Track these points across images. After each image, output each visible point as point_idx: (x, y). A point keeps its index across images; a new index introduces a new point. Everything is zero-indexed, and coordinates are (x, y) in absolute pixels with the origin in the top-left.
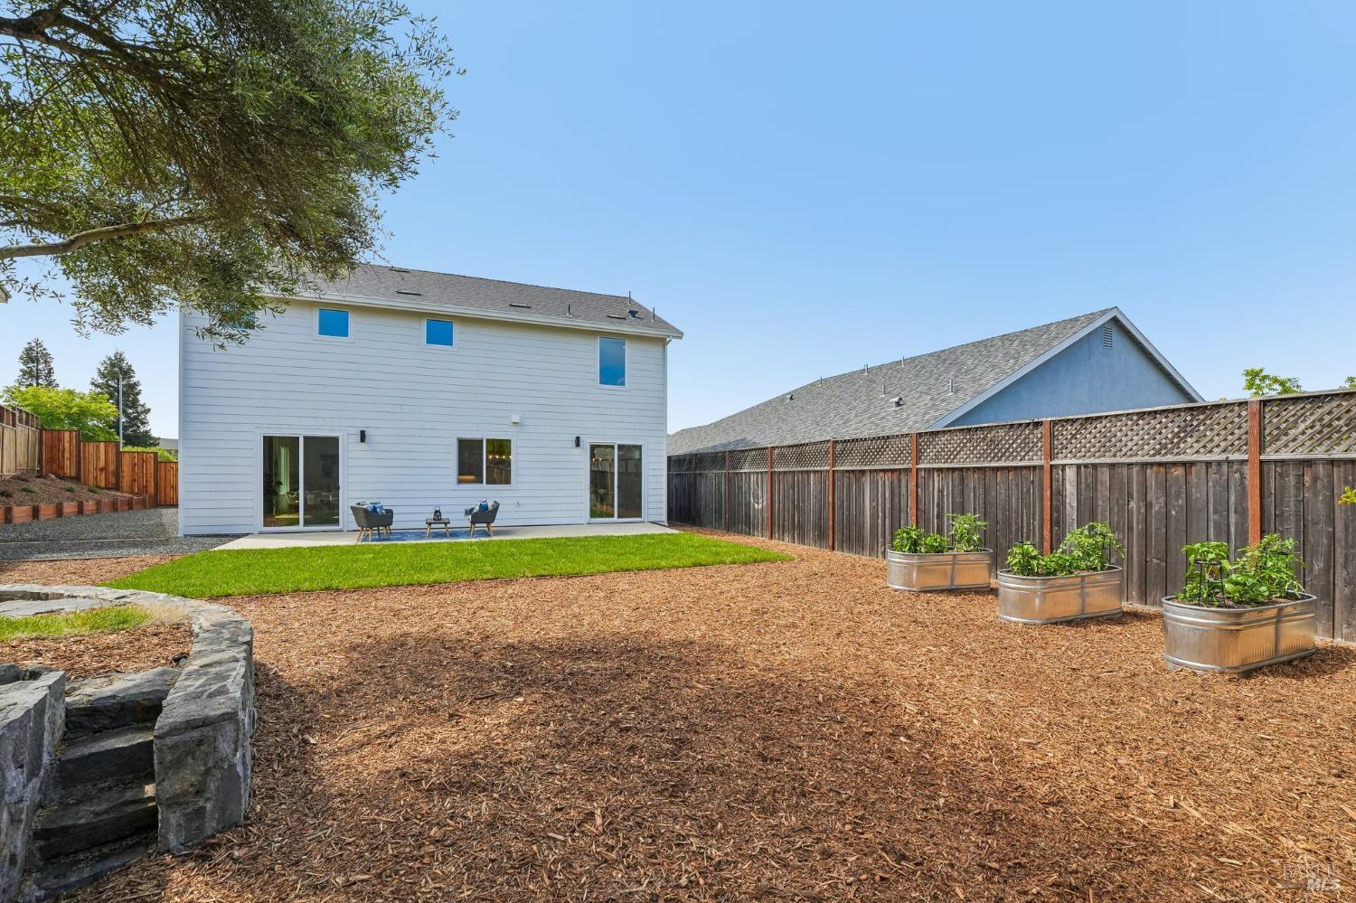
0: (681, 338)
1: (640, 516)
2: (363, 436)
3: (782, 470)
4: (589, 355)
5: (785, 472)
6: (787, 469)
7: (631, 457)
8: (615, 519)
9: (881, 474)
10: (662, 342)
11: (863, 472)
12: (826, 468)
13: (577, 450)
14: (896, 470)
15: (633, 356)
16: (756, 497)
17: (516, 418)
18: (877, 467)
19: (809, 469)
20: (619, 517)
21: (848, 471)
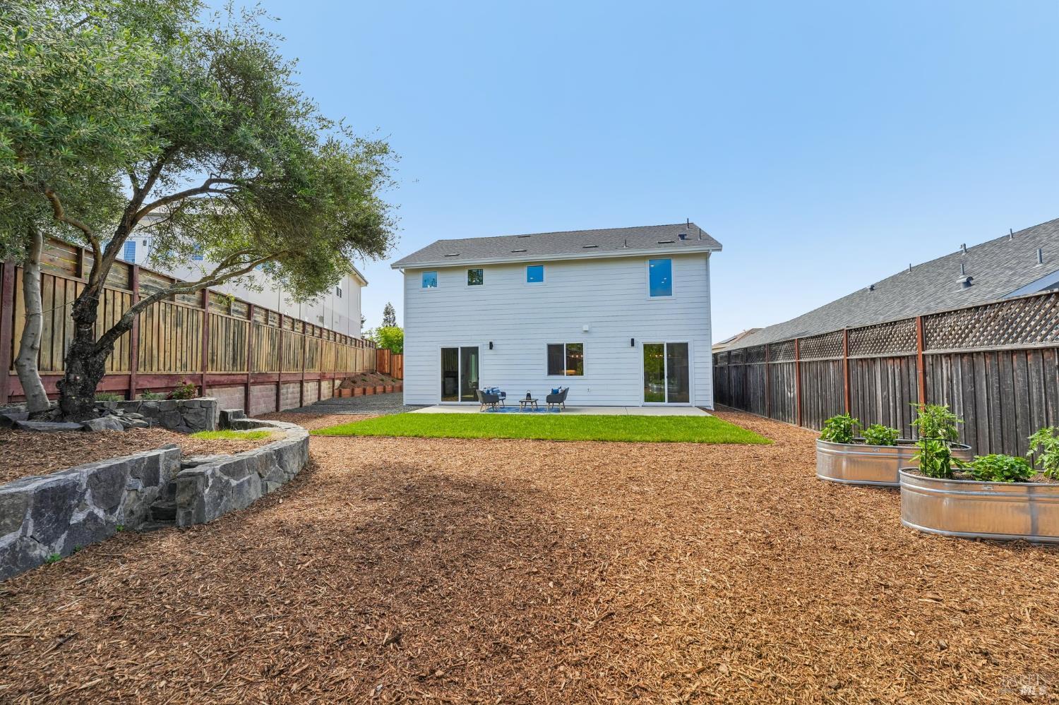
0: (720, 250)
1: (688, 402)
2: (491, 346)
3: (807, 360)
4: (641, 273)
5: (809, 362)
6: (811, 359)
7: (679, 352)
8: (666, 403)
9: (891, 362)
10: (705, 256)
11: (874, 360)
12: (842, 357)
13: (633, 349)
14: (904, 357)
15: (678, 270)
16: (789, 386)
17: (586, 328)
18: (886, 355)
19: (828, 358)
20: (669, 402)
21: (861, 360)
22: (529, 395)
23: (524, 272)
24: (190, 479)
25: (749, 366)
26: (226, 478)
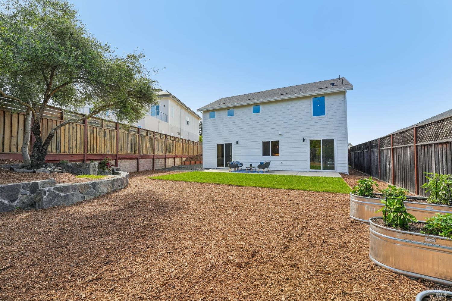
0: (352, 89)
1: (334, 170)
2: (237, 143)
3: (397, 147)
4: (308, 105)
5: (398, 148)
7: (329, 144)
8: (322, 170)
9: (440, 146)
10: (344, 93)
11: (431, 145)
12: (413, 144)
13: (304, 143)
14: (448, 142)
15: (328, 102)
17: (280, 133)
18: (437, 142)
19: (406, 145)
20: (323, 169)
21: (424, 145)
22: (251, 165)
23: (251, 109)
24: (39, 191)
25: (372, 151)
26: (57, 192)
